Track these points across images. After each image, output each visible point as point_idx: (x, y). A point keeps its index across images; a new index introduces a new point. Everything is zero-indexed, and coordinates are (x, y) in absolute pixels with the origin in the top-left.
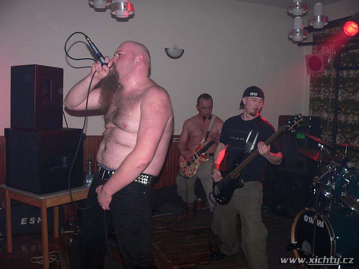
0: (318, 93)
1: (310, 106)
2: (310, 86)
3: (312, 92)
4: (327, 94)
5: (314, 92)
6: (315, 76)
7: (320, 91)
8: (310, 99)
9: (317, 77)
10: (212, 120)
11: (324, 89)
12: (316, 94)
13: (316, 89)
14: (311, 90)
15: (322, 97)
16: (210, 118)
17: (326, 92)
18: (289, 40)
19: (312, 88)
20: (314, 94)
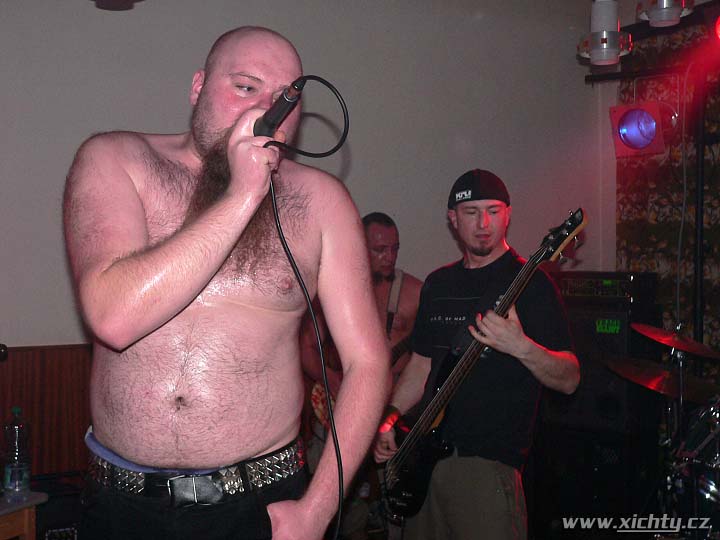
0: (639, 207)
1: (618, 244)
2: (618, 192)
3: (625, 206)
4: (667, 210)
5: (629, 207)
6: (629, 163)
7: (647, 202)
8: (618, 225)
9: (635, 166)
10: (394, 282)
11: (656, 197)
12: (635, 210)
13: (634, 198)
14: (620, 202)
15: (651, 218)
16: (391, 278)
17: (662, 206)
18: (581, 64)
19: (622, 196)
20: (629, 212)
